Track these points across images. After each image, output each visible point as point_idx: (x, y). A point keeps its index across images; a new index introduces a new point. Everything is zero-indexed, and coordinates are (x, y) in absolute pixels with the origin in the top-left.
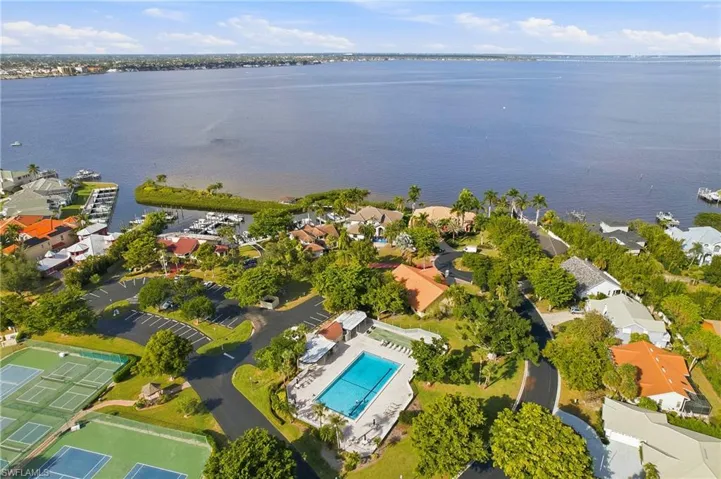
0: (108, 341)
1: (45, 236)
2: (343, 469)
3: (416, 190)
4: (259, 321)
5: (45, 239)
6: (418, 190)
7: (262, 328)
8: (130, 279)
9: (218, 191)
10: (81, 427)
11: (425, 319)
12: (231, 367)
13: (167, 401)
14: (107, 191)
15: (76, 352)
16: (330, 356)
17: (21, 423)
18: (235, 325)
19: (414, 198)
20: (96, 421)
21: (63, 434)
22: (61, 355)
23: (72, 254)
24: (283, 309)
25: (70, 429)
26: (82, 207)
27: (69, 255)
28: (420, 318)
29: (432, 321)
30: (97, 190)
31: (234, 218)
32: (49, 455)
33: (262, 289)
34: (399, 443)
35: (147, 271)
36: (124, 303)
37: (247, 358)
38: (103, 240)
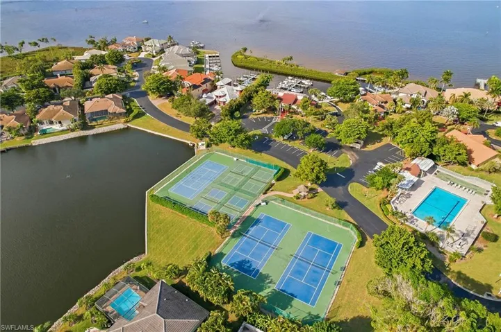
0: (258, 154)
1: (199, 84)
2: (447, 260)
3: (449, 74)
4: (353, 155)
5: (200, 86)
6: (451, 74)
7: (356, 160)
8: (255, 117)
9: (289, 62)
10: (267, 204)
11: (477, 171)
12: (345, 183)
13: (312, 198)
14: (214, 57)
15: (243, 159)
16: (415, 186)
17: (231, 196)
18: (337, 156)
19: (447, 80)
20: (273, 202)
21: (257, 206)
22: (235, 159)
23: (217, 97)
24: (366, 149)
25: (260, 204)
26: (204, 66)
27: (215, 97)
28: (473, 170)
29: (483, 173)
30: (207, 56)
31: (307, 82)
32: (255, 216)
33: (357, 134)
34: (483, 252)
35: (265, 113)
36: (259, 132)
37: (353, 179)
38: (233, 90)
